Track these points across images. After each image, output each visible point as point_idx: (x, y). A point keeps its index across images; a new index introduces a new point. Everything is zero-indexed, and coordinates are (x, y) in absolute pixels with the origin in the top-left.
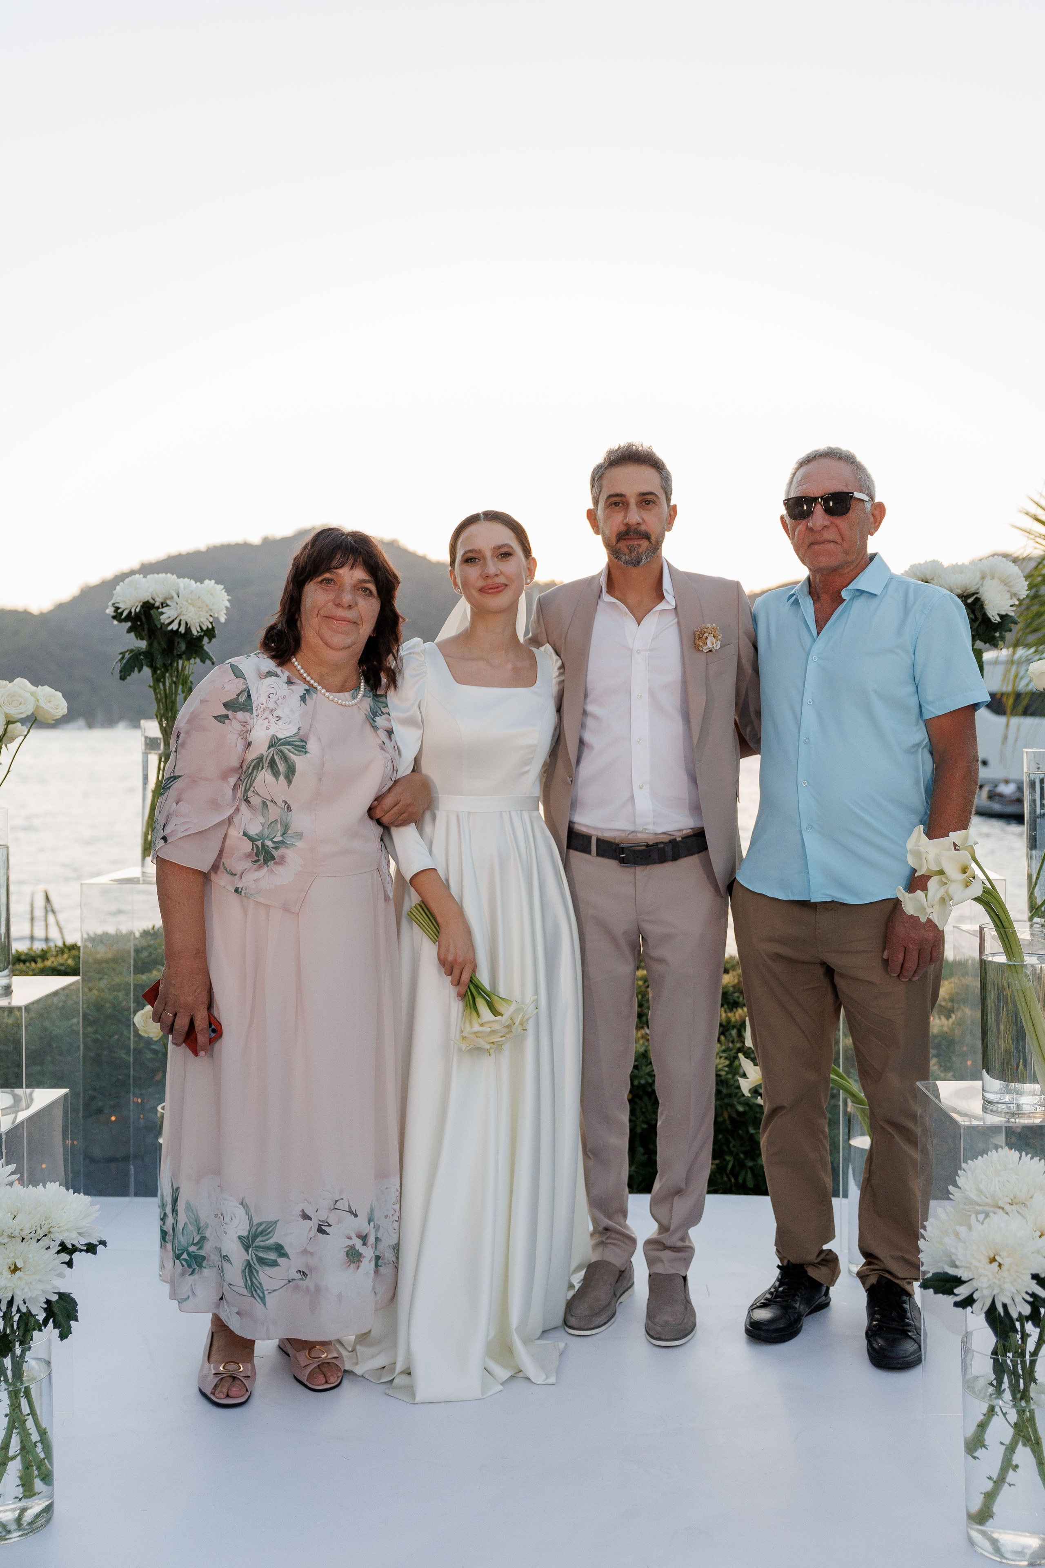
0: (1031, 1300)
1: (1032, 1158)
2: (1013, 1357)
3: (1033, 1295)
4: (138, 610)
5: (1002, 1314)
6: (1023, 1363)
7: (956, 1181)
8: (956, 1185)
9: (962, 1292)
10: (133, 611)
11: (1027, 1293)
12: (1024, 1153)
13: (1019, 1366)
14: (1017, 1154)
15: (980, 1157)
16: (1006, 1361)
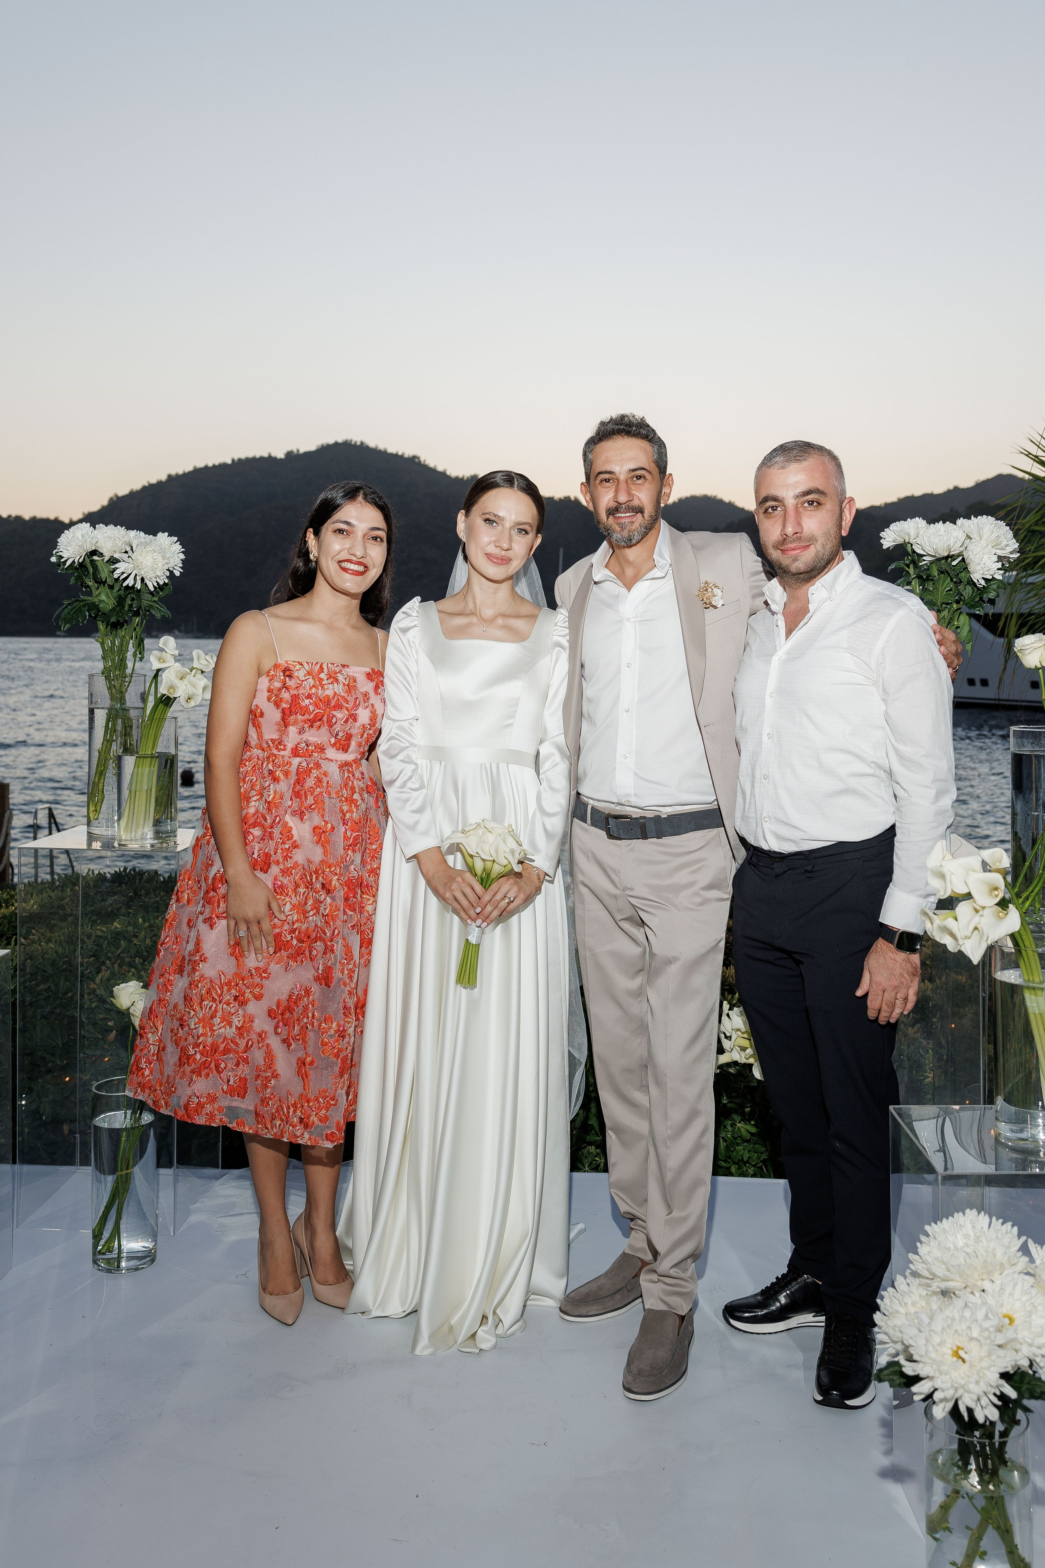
0: (999, 1403)
1: (1003, 1224)
2: (980, 1438)
3: (1002, 1397)
4: (81, 561)
5: (966, 1418)
6: (992, 1445)
7: (917, 1248)
8: (917, 1253)
9: (920, 1389)
10: (76, 561)
11: (995, 1394)
12: (994, 1219)
13: (988, 1448)
14: (987, 1218)
15: (944, 1220)
16: (973, 1442)
